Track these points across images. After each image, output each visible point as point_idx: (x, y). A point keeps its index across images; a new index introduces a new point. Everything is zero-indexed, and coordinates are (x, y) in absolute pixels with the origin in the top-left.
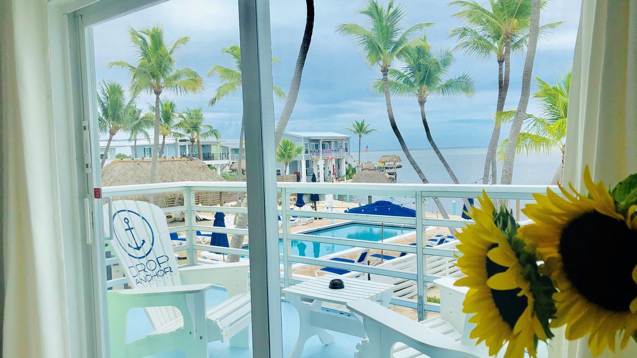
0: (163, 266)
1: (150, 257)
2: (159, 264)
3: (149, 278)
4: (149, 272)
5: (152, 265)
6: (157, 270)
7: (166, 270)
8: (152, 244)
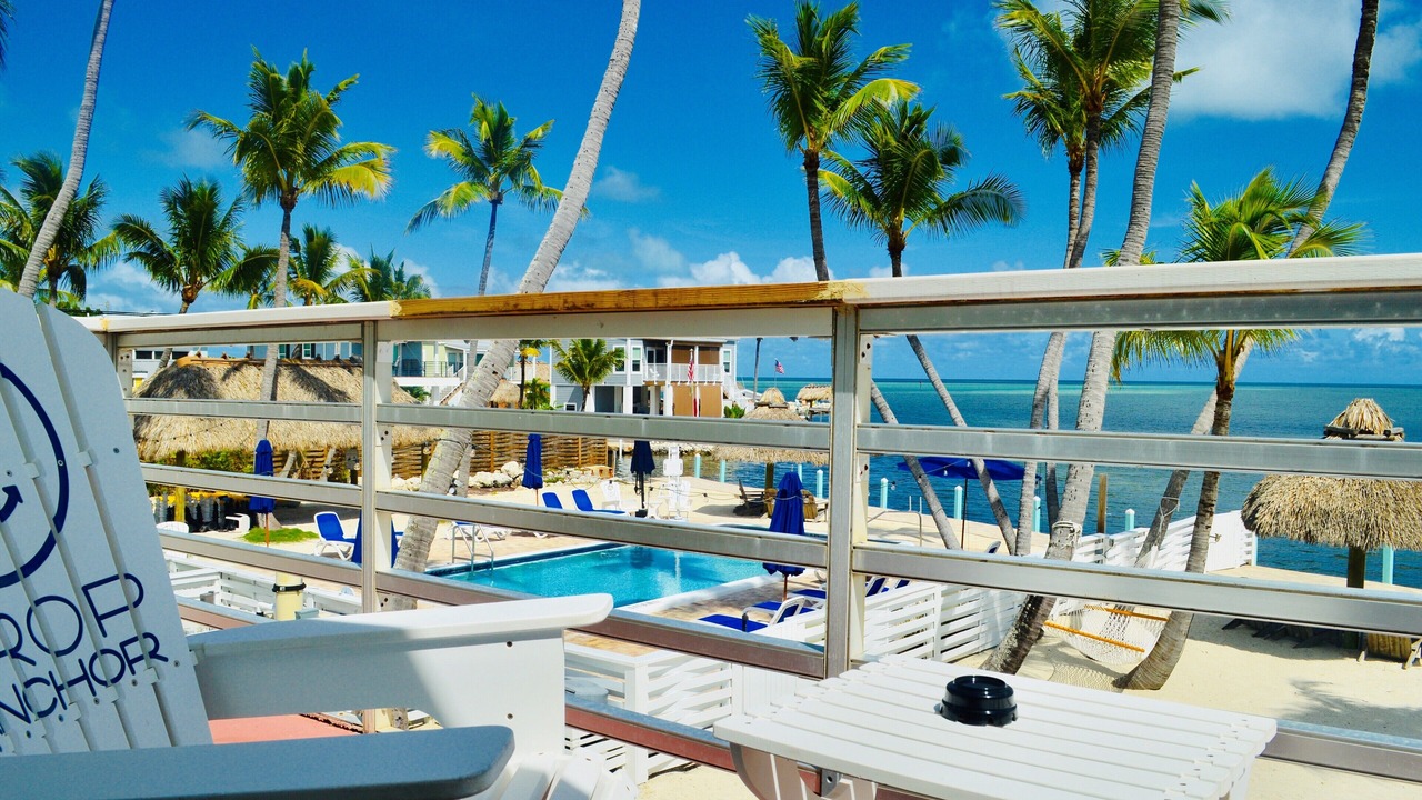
0: (119, 629)
1: (43, 581)
2: (99, 619)
3: (42, 696)
4: (45, 664)
5: (60, 623)
6: (85, 650)
7: (134, 650)
8: (59, 520)
